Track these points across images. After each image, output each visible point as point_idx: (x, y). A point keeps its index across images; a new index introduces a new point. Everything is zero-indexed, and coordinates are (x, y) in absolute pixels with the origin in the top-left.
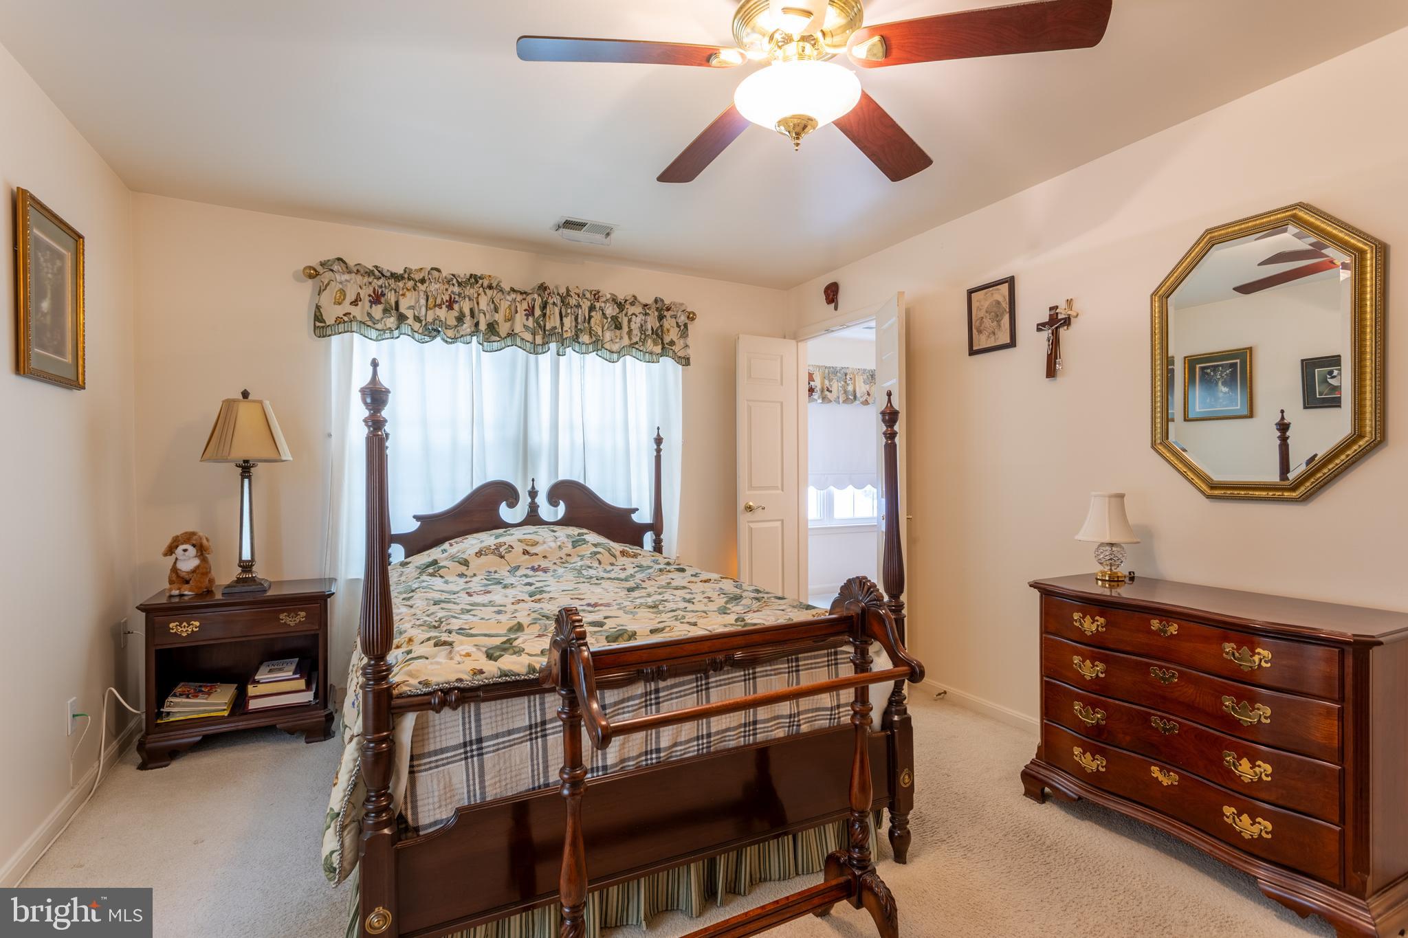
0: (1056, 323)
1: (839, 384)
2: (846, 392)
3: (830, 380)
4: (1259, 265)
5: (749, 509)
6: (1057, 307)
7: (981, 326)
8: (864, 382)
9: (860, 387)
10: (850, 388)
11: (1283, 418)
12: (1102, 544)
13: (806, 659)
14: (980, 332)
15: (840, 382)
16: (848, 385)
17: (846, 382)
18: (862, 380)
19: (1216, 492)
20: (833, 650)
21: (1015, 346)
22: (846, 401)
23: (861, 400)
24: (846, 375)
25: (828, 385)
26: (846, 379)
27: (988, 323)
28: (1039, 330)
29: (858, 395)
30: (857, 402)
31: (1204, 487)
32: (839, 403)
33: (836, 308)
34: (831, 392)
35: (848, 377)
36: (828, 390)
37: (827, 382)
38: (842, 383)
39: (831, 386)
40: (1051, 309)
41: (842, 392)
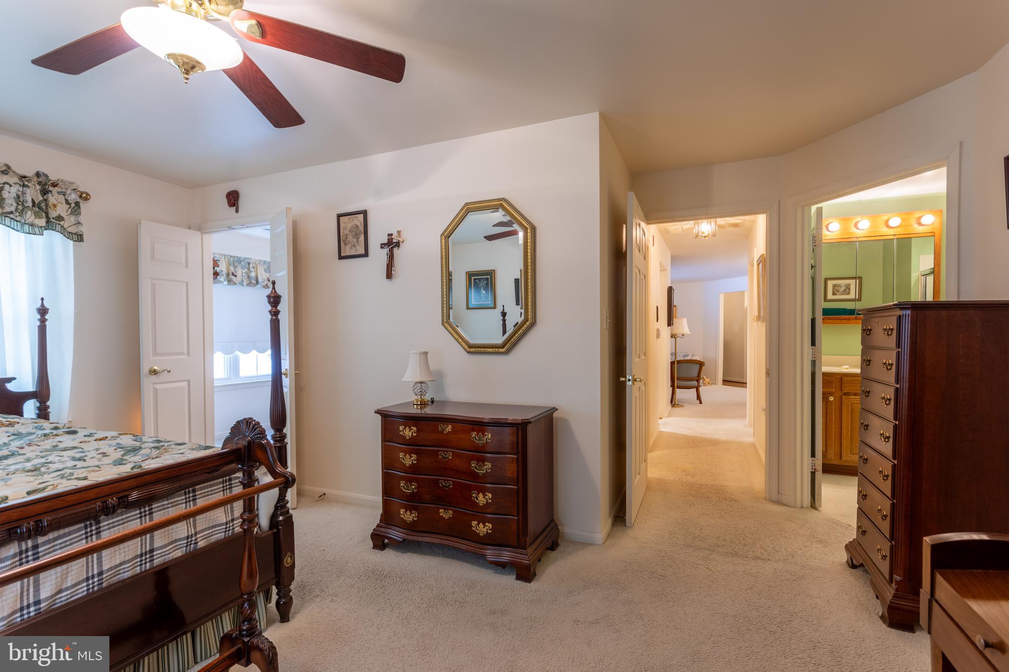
0: (392, 244)
1: (243, 271)
2: (249, 277)
3: (235, 267)
4: (493, 226)
5: (154, 372)
6: (392, 235)
7: (346, 240)
8: (265, 271)
9: (262, 274)
10: (253, 274)
11: (504, 310)
12: (416, 383)
13: (201, 489)
14: (346, 244)
15: (244, 269)
16: (251, 272)
17: (249, 269)
18: (263, 269)
19: (472, 350)
20: (227, 478)
21: (368, 256)
22: (250, 284)
23: (262, 284)
24: (249, 264)
25: (233, 270)
26: (249, 267)
27: (350, 238)
28: (382, 247)
29: (260, 280)
30: (259, 286)
31: (466, 347)
32: (243, 286)
33: (237, 211)
34: (236, 276)
35: (251, 266)
36: (233, 275)
37: (232, 268)
38: (246, 270)
39: (236, 272)
40: (389, 235)
41: (246, 277)
